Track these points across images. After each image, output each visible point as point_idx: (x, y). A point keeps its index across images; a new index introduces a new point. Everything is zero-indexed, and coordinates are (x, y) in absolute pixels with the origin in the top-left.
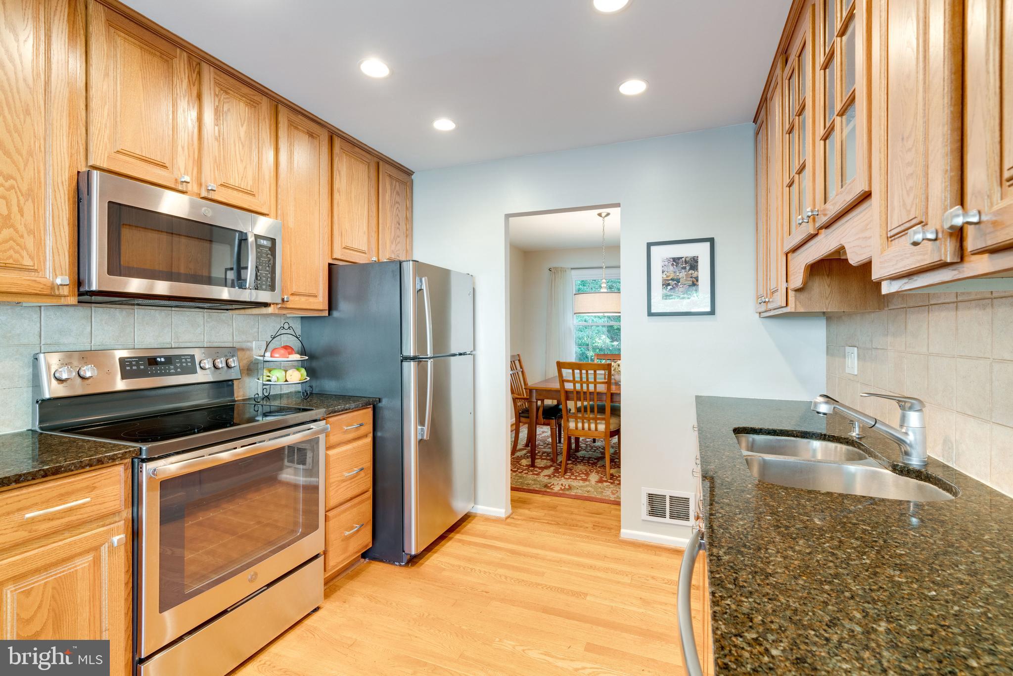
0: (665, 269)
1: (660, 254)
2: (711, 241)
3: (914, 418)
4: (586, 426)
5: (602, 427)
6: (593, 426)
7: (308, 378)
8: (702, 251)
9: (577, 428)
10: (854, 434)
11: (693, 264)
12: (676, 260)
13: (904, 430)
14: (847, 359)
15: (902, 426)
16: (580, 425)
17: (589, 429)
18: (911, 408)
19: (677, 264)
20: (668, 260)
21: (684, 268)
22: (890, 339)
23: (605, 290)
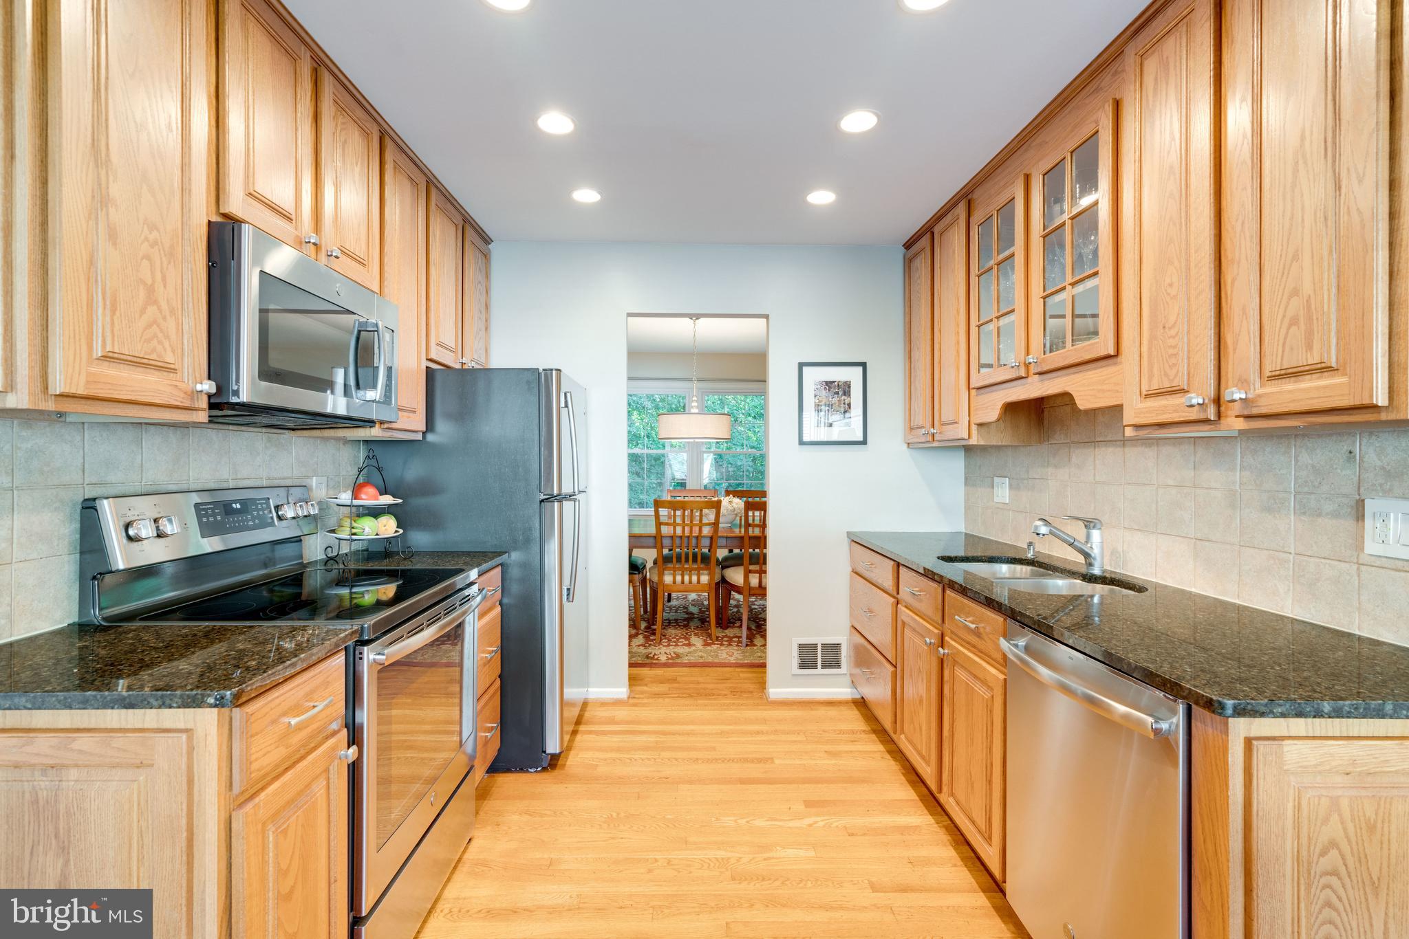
0: (818, 393)
1: (813, 376)
2: (864, 365)
3: (1096, 535)
4: (687, 578)
5: (705, 579)
6: (694, 578)
7: (401, 531)
8: (854, 376)
9: (674, 582)
10: (1029, 555)
11: (845, 389)
12: (829, 384)
13: (1089, 545)
14: (995, 488)
15: (1087, 542)
16: (679, 578)
17: (690, 582)
18: (1094, 527)
19: (830, 387)
20: (821, 383)
21: (837, 393)
22: (1050, 470)
23: (696, 411)
